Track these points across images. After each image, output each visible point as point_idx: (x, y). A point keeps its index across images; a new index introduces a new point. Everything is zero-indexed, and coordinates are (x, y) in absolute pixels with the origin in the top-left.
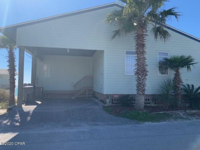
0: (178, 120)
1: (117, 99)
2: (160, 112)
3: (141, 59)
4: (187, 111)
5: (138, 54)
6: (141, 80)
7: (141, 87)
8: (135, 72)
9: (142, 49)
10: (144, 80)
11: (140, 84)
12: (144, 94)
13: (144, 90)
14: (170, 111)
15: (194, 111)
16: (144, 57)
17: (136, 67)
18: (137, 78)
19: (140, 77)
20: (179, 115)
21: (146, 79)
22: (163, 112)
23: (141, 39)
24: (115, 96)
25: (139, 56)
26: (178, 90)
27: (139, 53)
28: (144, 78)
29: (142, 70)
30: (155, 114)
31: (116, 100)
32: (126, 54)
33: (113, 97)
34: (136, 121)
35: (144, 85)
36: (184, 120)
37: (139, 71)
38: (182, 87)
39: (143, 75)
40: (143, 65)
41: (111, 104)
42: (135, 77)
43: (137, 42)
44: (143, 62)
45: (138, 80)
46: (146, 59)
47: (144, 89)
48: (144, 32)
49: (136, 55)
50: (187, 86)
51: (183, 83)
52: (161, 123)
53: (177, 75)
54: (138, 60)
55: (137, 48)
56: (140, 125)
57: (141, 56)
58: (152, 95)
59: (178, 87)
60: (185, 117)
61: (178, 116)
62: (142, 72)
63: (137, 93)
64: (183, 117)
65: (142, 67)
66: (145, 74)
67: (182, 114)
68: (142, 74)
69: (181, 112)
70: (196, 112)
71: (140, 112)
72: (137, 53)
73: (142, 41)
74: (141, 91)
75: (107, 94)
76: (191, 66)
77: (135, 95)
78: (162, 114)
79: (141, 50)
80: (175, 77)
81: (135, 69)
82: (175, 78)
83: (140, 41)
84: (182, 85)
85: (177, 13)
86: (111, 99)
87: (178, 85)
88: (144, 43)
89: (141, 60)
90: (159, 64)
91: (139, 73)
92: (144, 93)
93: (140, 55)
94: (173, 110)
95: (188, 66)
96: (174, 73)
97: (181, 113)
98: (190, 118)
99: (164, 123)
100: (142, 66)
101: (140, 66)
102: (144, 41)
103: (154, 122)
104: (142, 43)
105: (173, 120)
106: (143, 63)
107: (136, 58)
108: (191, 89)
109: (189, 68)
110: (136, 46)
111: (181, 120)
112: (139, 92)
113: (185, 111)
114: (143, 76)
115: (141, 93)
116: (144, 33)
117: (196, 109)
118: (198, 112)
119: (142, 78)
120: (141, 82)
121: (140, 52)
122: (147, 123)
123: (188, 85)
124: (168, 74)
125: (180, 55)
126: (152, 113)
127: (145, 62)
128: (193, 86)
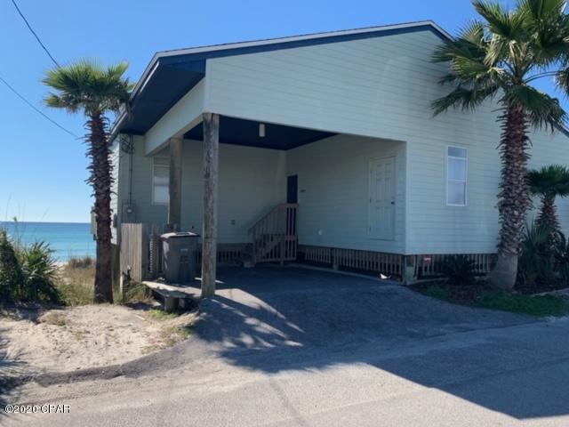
1: (430, 267)
19: (516, 213)
24: (426, 259)
33: (422, 260)
39: (522, 209)
41: (416, 280)
82: (544, 217)
86: (417, 267)
88: (526, 134)
119: (521, 217)
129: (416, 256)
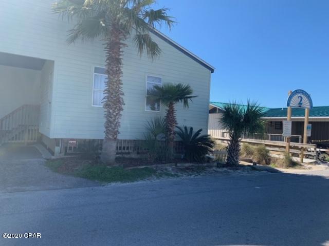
0: (162, 178)
1: (75, 148)
2: (139, 167)
3: (114, 82)
4: (178, 165)
5: (110, 74)
6: (112, 116)
7: (112, 128)
8: (103, 104)
9: (117, 67)
10: (117, 117)
11: (111, 122)
12: (115, 138)
13: (116, 133)
14: (155, 165)
15: (187, 165)
16: (120, 80)
17: (107, 95)
18: (106, 113)
19: (111, 111)
20: (166, 169)
21: (121, 115)
22: (143, 167)
23: (115, 50)
24: (71, 142)
25: (111, 77)
26: (170, 134)
27: (111, 72)
28: (117, 114)
29: (115, 100)
30: (131, 169)
31: (73, 148)
32: (95, 72)
33: (67, 143)
34: (96, 181)
35: (116, 125)
36: (171, 177)
37: (109, 101)
38: (176, 130)
39: (115, 108)
40: (116, 93)
41: (62, 155)
42: (104, 112)
43: (108, 54)
44: (116, 87)
45: (108, 115)
46: (122, 84)
47: (117, 131)
48: (120, 39)
49: (107, 76)
50: (184, 129)
51: (177, 124)
52: (135, 183)
53: (171, 112)
54: (109, 83)
55: (109, 64)
56: (101, 188)
57: (114, 77)
58: (134, 140)
59: (170, 130)
60: (173, 173)
61: (165, 171)
62: (115, 104)
63: (105, 137)
64: (170, 174)
65: (115, 96)
66: (118, 108)
67: (171, 169)
68: (115, 106)
69: (170, 166)
70: (190, 166)
71: (108, 167)
72: (108, 72)
73: (116, 53)
74: (111, 135)
75: (57, 138)
76: (189, 100)
77: (102, 140)
78: (143, 169)
79: (115, 69)
80: (168, 114)
81: (104, 98)
82: (167, 117)
83: (113, 53)
84: (177, 127)
85: (170, 19)
86: (62, 147)
87: (170, 127)
88: (121, 57)
89: (113, 85)
90: (147, 94)
91: (109, 105)
92: (115, 136)
93: (112, 75)
94: (159, 163)
95: (185, 101)
96: (166, 110)
97: (169, 168)
98: (179, 174)
99: (140, 182)
100: (114, 94)
101: (112, 94)
102: (121, 53)
103: (125, 182)
104: (117, 57)
105: (155, 178)
106: (117, 89)
107: (107, 80)
108: (189, 133)
109: (186, 102)
110: (107, 60)
111: (166, 177)
112: (107, 136)
113: (176, 165)
114: (116, 110)
115: (111, 137)
116: (121, 41)
117: (191, 162)
118: (193, 166)
119: (115, 114)
120: (111, 120)
121: (113, 71)
122: (113, 184)
123: (186, 128)
124: (159, 110)
125: (177, 84)
126: (127, 169)
127: (119, 88)
128: (192, 129)
129: (62, 139)
